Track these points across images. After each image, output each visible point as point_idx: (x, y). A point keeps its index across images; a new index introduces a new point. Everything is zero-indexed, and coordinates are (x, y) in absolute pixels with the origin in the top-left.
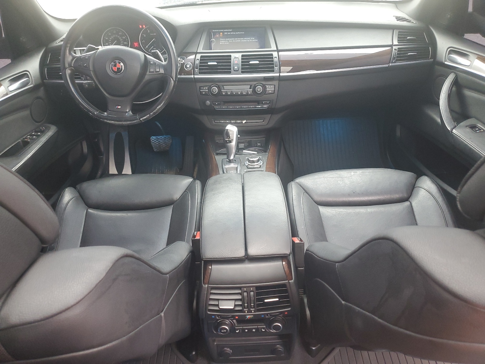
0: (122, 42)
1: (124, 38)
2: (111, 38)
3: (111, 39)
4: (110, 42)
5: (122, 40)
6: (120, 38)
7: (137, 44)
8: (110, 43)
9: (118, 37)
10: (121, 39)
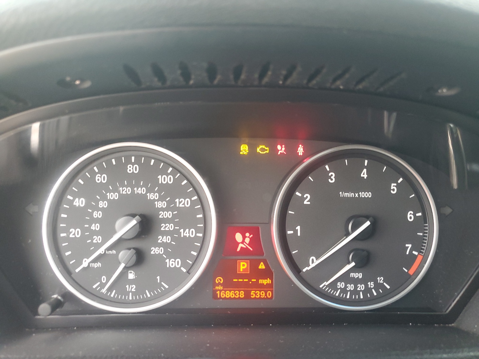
0: (170, 227)
1: (184, 203)
2: (104, 198)
3: (103, 204)
4: (97, 221)
5: (168, 215)
6: (160, 205)
7: (247, 240)
8: (95, 227)
9: (151, 196)
10: (167, 209)
